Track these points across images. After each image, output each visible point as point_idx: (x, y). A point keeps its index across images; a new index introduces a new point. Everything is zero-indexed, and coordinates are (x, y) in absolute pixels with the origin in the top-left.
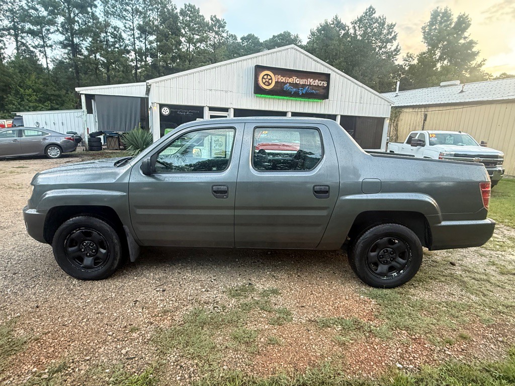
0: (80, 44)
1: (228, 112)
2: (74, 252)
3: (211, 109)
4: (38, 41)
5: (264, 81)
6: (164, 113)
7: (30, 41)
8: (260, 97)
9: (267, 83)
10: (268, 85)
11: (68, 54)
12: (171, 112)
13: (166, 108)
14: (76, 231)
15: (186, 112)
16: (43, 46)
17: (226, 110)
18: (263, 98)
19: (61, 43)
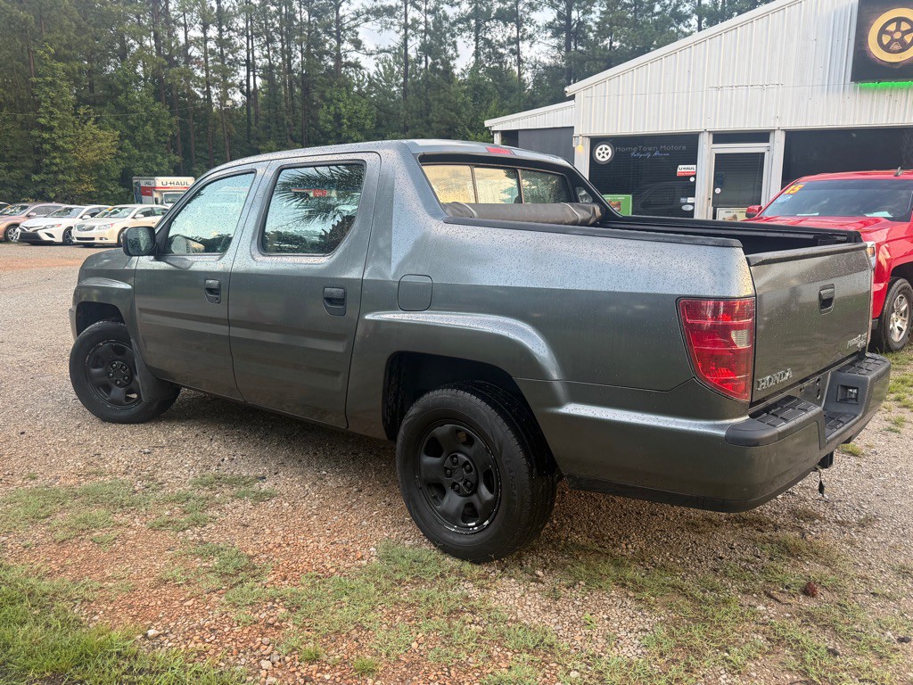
0: (585, 21)
1: (767, 140)
2: (98, 375)
3: (720, 137)
4: (512, 31)
5: (886, 39)
6: (599, 158)
7: (499, 33)
8: (874, 90)
9: (896, 47)
10: (900, 51)
11: (559, 48)
12: (616, 155)
13: (604, 146)
14: (104, 344)
15: (653, 152)
16: (517, 41)
17: (763, 136)
18: (884, 90)
19: (549, 26)
